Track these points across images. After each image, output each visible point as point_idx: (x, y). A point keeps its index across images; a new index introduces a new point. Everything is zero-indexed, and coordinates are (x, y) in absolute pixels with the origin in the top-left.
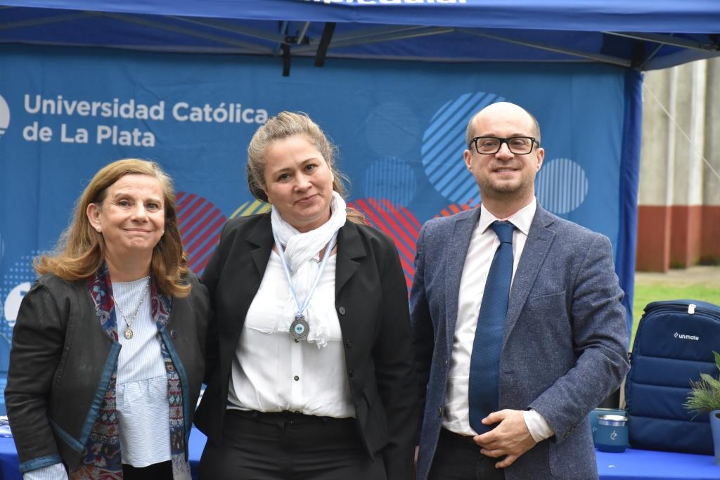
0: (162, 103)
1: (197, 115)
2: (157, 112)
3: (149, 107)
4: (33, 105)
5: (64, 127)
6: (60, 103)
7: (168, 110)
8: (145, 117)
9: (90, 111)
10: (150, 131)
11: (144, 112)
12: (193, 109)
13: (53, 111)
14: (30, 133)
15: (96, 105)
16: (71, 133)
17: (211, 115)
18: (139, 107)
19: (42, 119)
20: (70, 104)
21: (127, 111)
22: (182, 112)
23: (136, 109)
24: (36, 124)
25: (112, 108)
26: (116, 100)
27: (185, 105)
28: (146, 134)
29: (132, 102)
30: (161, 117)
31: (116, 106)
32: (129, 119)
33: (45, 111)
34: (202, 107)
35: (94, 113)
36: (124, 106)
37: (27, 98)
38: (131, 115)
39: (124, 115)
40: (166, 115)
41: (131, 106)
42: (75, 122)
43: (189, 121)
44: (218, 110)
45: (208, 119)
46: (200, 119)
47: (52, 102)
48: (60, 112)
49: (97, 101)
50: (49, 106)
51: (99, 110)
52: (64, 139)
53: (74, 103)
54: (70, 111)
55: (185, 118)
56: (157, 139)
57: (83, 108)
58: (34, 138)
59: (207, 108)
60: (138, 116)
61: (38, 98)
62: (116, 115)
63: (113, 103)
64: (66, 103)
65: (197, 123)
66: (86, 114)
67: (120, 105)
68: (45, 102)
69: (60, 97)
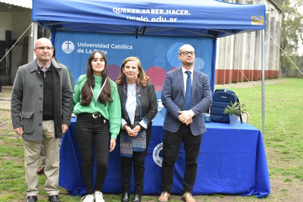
0: (109, 44)
1: (117, 47)
2: (108, 46)
3: (106, 45)
4: (79, 45)
5: (86, 50)
6: (86, 44)
7: (110, 46)
8: (105, 47)
9: (92, 46)
10: (106, 50)
11: (105, 46)
12: (116, 46)
13: (84, 46)
14: (79, 51)
15: (94, 45)
16: (88, 51)
17: (120, 47)
18: (103, 45)
19: (82, 48)
20: (88, 44)
21: (101, 46)
22: (113, 46)
23: (103, 46)
24: (80, 49)
25: (97, 46)
26: (98, 44)
27: (114, 45)
28: (105, 51)
29: (102, 44)
30: (108, 47)
31: (98, 45)
32: (101, 48)
33: (82, 46)
34: (118, 45)
35: (93, 47)
36: (100, 45)
37: (78, 43)
38: (102, 47)
39: (100, 47)
40: (109, 47)
41: (102, 45)
42: (89, 48)
43: (115, 48)
44: (121, 46)
45: (119, 48)
46: (117, 48)
47: (84, 44)
48: (86, 46)
49: (94, 44)
50: (83, 45)
51: (94, 46)
52: (86, 52)
53: (89, 44)
54: (88, 46)
55: (114, 48)
56: (107, 52)
57: (91, 45)
58: (80, 52)
59: (119, 46)
60: (103, 47)
61: (81, 43)
62: (98, 47)
63: (97, 44)
64: (87, 44)
65: (117, 49)
66: (92, 47)
67: (99, 45)
68: (82, 44)
69: (86, 43)
